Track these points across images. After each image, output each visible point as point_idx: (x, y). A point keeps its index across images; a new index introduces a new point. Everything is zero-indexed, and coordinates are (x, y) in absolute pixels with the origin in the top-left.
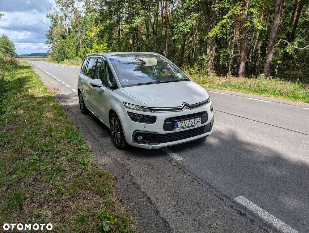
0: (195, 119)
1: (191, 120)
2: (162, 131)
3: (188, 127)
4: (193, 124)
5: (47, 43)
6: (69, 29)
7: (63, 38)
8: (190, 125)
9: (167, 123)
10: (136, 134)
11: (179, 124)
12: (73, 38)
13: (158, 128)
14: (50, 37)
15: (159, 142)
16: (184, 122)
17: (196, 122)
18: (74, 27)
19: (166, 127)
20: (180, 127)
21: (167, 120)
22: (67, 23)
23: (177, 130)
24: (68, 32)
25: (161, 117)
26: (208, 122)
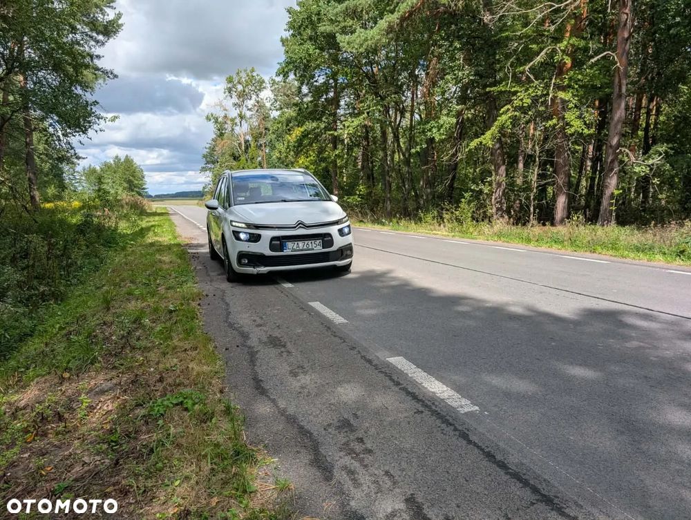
0: (313, 242)
1: (306, 242)
2: (268, 252)
3: (302, 250)
4: (310, 247)
5: (203, 169)
6: (246, 141)
7: (234, 159)
8: (305, 247)
9: (273, 242)
10: (241, 256)
11: (290, 245)
12: (253, 158)
13: (263, 248)
14: (211, 159)
15: (266, 266)
16: (296, 243)
17: (315, 245)
18: (256, 139)
19: (272, 248)
20: (291, 249)
21: (273, 239)
22: (243, 130)
23: (287, 252)
24: (243, 148)
25: (267, 235)
26: (334, 248)
